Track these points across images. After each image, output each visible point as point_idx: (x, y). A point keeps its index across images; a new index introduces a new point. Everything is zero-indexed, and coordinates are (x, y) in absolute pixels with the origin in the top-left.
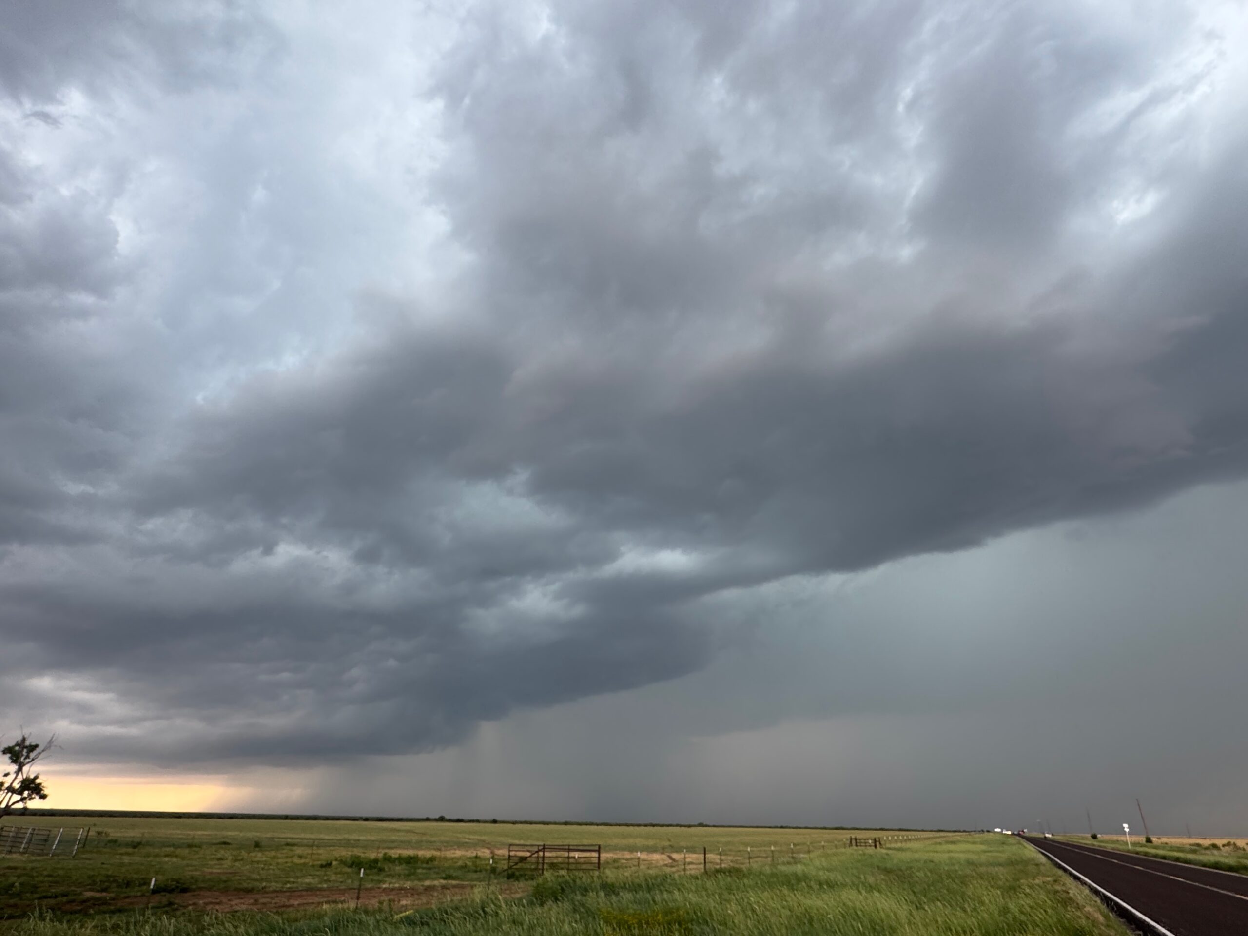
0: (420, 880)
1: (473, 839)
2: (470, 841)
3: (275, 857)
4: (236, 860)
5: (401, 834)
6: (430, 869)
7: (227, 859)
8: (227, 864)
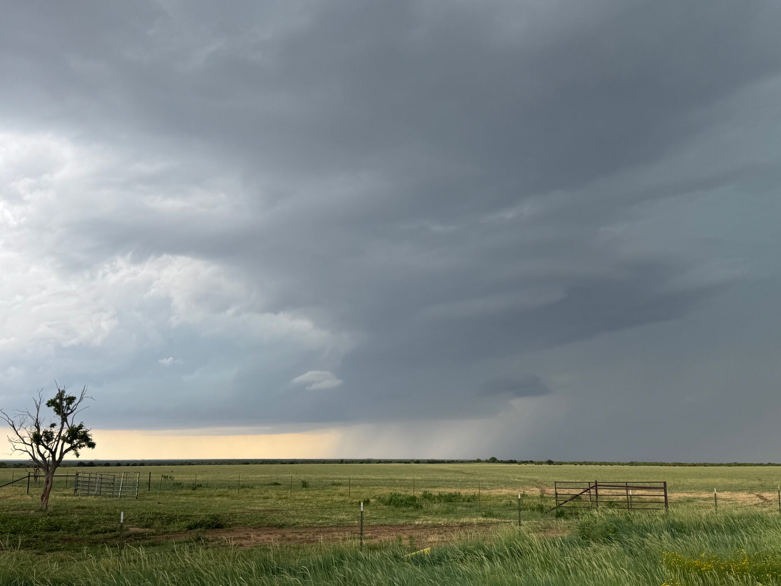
0: (457, 517)
1: (525, 479)
2: (519, 480)
3: (318, 496)
4: (280, 499)
5: (448, 474)
6: (471, 507)
7: (272, 498)
8: (270, 502)
